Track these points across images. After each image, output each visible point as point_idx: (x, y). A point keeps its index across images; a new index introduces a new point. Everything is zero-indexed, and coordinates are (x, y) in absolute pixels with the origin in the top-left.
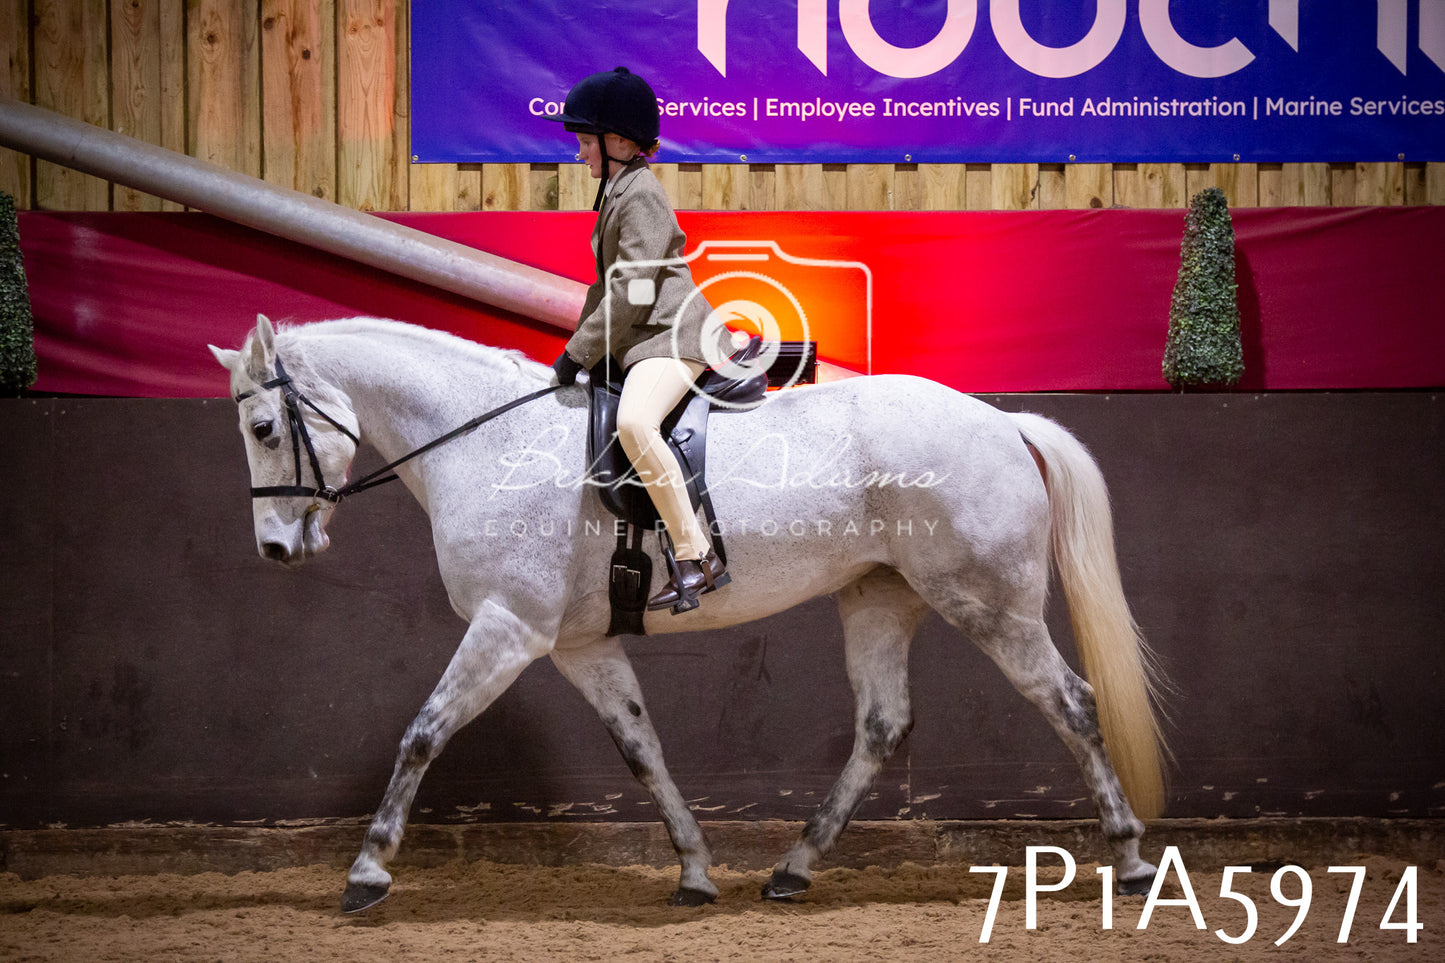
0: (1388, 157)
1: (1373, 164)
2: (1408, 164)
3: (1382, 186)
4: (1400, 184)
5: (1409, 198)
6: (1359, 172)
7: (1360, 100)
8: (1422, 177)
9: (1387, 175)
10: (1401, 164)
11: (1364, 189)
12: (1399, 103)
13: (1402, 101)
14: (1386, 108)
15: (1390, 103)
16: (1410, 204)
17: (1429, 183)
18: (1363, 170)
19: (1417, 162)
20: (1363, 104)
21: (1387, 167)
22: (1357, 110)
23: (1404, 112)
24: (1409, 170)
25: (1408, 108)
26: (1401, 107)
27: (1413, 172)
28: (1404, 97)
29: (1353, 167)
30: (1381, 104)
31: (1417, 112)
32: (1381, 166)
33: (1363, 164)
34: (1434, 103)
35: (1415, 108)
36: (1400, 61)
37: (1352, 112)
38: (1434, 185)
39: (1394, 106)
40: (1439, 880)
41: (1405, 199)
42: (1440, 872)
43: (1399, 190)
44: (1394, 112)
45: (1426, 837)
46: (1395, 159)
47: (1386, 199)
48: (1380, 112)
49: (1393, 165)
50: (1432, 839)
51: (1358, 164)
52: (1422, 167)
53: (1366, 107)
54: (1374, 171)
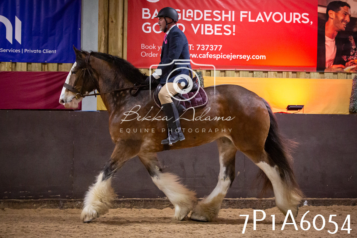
0: (8, 61)
1: (5, 62)
2: (12, 63)
3: (7, 67)
4: (11, 67)
5: (13, 70)
6: (2, 64)
7: (2, 49)
8: (16, 65)
9: (8, 65)
10: (11, 62)
11: (3, 67)
12: (11, 50)
13: (11, 49)
14: (8, 51)
15: (9, 50)
16: (13, 71)
17: (17, 67)
18: (3, 63)
19: (14, 62)
20: (3, 50)
21: (8, 63)
22: (2, 51)
23: (12, 52)
24: (13, 64)
25: (12, 51)
26: (11, 51)
27: (14, 64)
28: (12, 49)
29: (1, 63)
30: (7, 50)
31: (15, 52)
32: (7, 63)
33: (3, 62)
34: (18, 50)
35: (14, 51)
36: (11, 41)
37: (1, 51)
38: (18, 67)
39: (10, 50)
40: (4, 212)
41: (12, 70)
42: (5, 210)
43: (10, 68)
44: (10, 52)
45: (2, 203)
46: (10, 62)
47: (8, 70)
48: (7, 52)
49: (9, 63)
50: (4, 203)
51: (2, 62)
52: (16, 63)
53: (4, 50)
54: (5, 64)
